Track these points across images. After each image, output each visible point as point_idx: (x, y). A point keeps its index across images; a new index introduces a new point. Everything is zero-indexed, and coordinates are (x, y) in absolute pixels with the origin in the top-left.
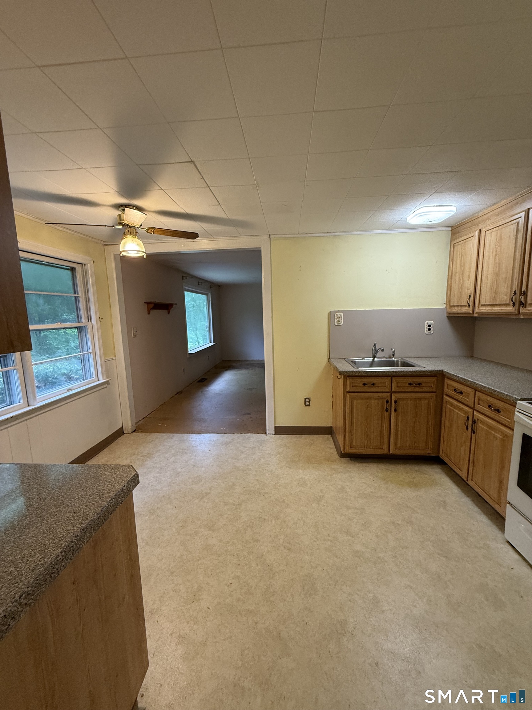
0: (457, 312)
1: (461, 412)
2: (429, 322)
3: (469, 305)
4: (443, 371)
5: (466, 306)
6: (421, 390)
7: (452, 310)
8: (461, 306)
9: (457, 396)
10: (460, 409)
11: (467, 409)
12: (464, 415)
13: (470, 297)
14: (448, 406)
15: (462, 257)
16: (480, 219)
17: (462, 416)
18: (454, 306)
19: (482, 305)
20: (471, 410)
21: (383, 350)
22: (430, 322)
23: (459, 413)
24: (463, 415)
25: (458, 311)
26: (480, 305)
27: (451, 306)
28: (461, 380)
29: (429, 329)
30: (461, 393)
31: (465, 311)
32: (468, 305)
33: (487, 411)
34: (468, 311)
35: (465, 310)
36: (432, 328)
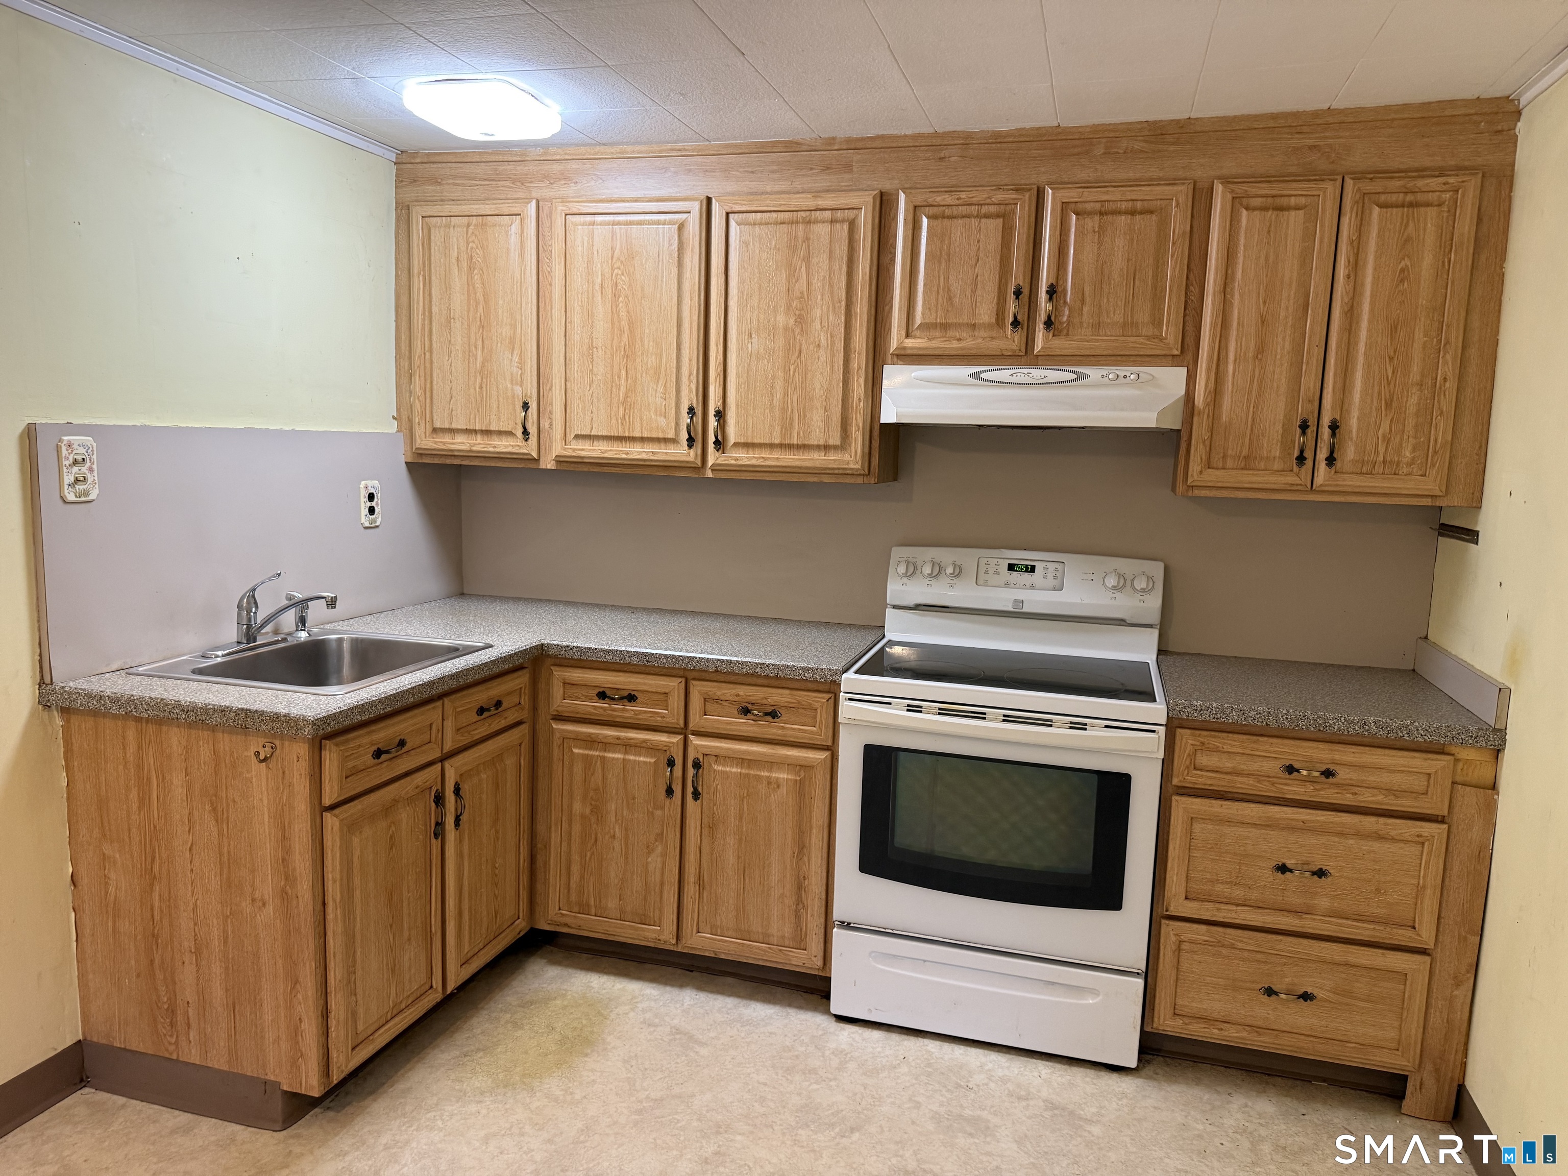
0: (471, 451)
1: (635, 755)
2: (370, 483)
3: (526, 433)
4: (542, 645)
5: (510, 433)
6: (503, 723)
7: (444, 443)
8: (487, 433)
9: (614, 710)
10: (627, 746)
11: (662, 738)
12: (653, 760)
13: (526, 406)
14: (576, 751)
15: (471, 269)
16: (532, 168)
17: (645, 762)
18: (452, 431)
19: (577, 437)
20: (676, 739)
21: (332, 603)
22: (373, 485)
23: (632, 757)
24: (648, 760)
25: (474, 448)
26: (570, 437)
27: (435, 430)
28: (635, 660)
29: (372, 510)
30: (631, 698)
31: (510, 449)
32: (519, 432)
33: (743, 725)
34: (524, 451)
35: (503, 445)
36: (377, 504)
